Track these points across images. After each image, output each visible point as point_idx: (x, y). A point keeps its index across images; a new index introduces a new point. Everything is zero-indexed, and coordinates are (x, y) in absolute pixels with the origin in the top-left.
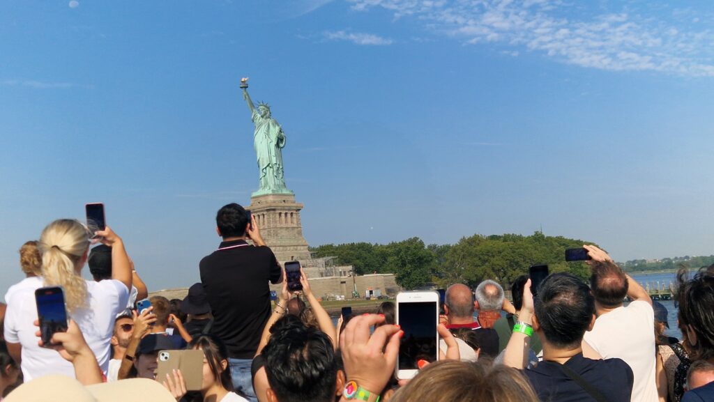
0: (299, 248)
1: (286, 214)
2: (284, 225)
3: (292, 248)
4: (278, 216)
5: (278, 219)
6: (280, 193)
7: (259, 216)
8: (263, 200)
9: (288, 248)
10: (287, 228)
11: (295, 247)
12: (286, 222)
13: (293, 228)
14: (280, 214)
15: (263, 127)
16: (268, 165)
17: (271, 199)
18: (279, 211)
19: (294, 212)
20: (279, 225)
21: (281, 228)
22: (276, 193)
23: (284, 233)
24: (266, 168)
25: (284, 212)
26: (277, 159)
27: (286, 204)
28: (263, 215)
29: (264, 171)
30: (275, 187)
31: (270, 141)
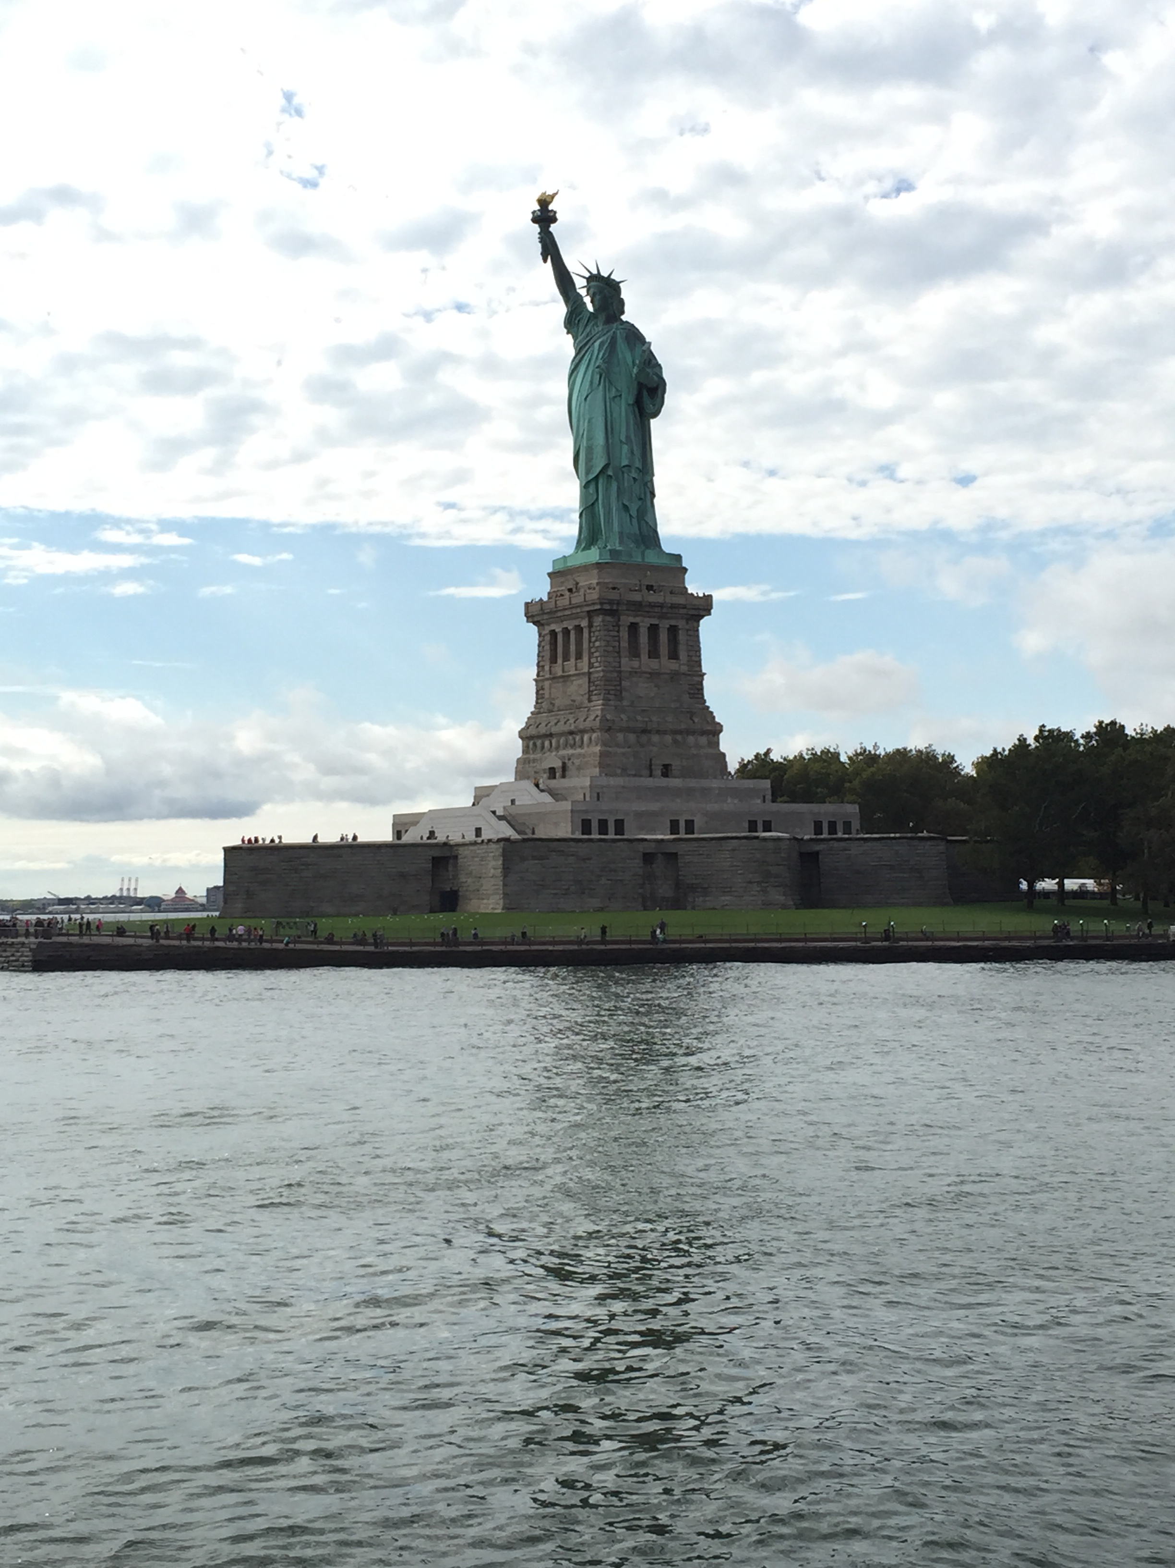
0: (691, 739)
1: (653, 630)
2: (644, 662)
3: (668, 738)
4: (624, 634)
5: (624, 644)
6: (638, 560)
7: (566, 632)
8: (580, 581)
9: (655, 738)
10: (654, 675)
11: (679, 737)
12: (654, 653)
13: (675, 676)
14: (633, 628)
15: (595, 347)
16: (601, 472)
17: (604, 578)
18: (632, 620)
19: (681, 624)
20: (625, 662)
21: (634, 673)
22: (624, 559)
23: (643, 688)
24: (596, 478)
25: (644, 624)
26: (631, 454)
27: (653, 598)
28: (579, 629)
29: (592, 489)
30: (621, 542)
31: (614, 393)
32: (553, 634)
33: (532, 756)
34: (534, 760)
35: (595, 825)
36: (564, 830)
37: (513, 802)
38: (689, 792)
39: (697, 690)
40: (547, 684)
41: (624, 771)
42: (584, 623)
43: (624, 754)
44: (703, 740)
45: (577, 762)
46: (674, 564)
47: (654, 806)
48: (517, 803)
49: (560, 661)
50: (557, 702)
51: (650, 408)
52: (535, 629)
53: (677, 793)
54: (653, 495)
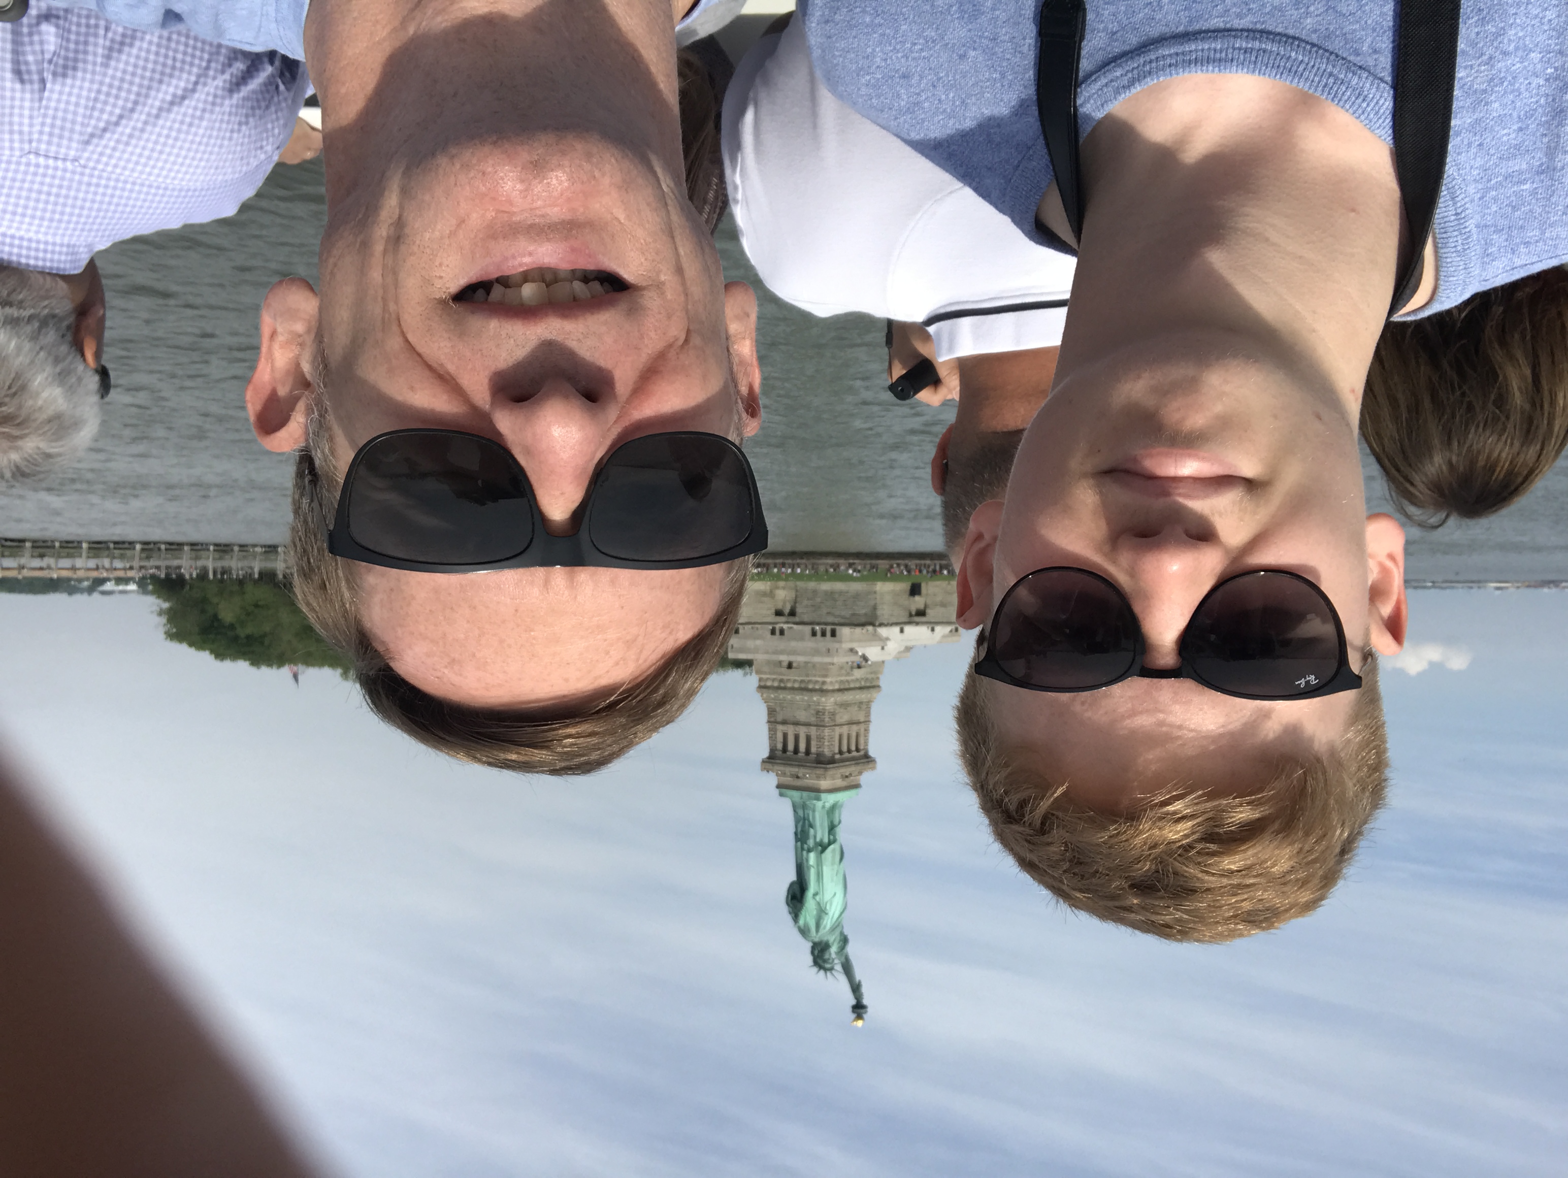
0: (776, 684)
1: (796, 751)
2: (802, 731)
4: (813, 749)
5: (814, 743)
6: (805, 794)
7: (849, 751)
8: (839, 783)
9: (796, 685)
10: (796, 724)
11: (782, 685)
12: (797, 737)
13: (784, 722)
15: (828, 927)
17: (824, 784)
20: (813, 731)
23: (802, 716)
25: (801, 755)
26: (807, 860)
27: (795, 770)
28: (841, 752)
29: (832, 837)
30: (814, 805)
31: (818, 898)
32: (858, 750)
33: (873, 676)
34: (871, 673)
35: (828, 633)
36: (845, 631)
37: (883, 648)
38: (776, 652)
39: (771, 712)
40: (862, 720)
41: (814, 666)
42: (837, 756)
43: (815, 676)
44: (769, 684)
45: (843, 672)
46: (784, 790)
47: (793, 644)
48: (880, 648)
49: (854, 735)
50: (856, 708)
51: (797, 889)
52: (871, 753)
53: (782, 652)
54: (796, 834)
